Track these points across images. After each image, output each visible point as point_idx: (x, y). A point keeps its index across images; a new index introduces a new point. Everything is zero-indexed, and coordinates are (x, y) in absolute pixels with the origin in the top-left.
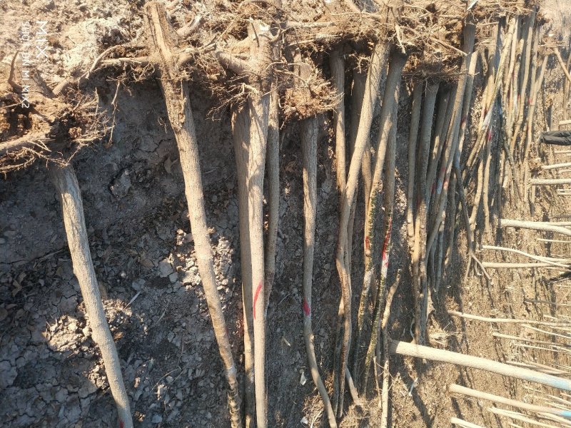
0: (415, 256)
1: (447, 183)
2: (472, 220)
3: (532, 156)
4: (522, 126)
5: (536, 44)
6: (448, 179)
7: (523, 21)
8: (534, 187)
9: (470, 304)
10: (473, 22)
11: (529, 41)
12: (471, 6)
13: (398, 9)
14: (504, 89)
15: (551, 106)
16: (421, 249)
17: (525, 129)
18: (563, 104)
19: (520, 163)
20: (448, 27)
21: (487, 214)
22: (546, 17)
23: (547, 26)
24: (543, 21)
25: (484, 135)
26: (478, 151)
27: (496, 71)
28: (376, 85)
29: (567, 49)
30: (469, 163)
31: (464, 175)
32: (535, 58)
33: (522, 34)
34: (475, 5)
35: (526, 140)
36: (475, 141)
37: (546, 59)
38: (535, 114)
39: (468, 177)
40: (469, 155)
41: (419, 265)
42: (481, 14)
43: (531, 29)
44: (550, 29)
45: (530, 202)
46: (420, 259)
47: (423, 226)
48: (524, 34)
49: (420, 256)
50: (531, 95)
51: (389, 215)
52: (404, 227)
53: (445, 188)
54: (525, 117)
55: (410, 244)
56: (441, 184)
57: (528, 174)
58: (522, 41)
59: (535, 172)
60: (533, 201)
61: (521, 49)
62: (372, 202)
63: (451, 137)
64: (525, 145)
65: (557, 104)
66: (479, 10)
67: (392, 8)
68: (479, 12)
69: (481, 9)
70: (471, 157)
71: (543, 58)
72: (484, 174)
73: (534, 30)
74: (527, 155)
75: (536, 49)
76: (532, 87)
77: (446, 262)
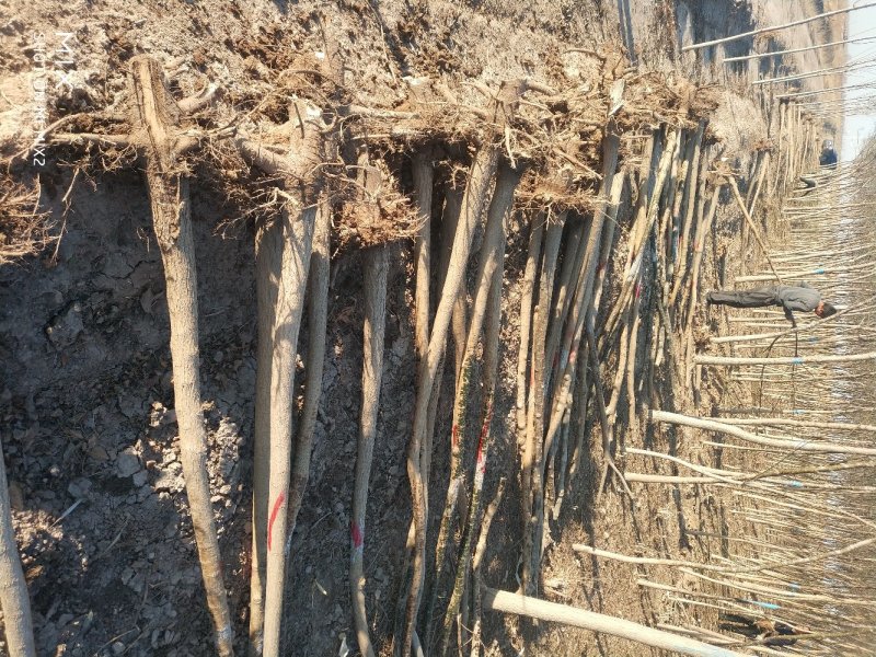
0: (526, 459)
1: (574, 354)
2: (610, 409)
3: (698, 322)
4: (684, 281)
5: (704, 168)
6: (576, 348)
7: (688, 136)
8: (699, 367)
9: (606, 535)
10: (616, 132)
11: (695, 164)
12: (614, 109)
13: (510, 105)
14: (660, 227)
15: (724, 255)
16: (534, 450)
17: (688, 285)
18: (740, 253)
19: (681, 330)
20: (584, 136)
21: (632, 402)
22: (718, 134)
23: (720, 146)
24: (714, 140)
25: (631, 288)
26: (621, 311)
27: (649, 201)
28: (475, 209)
29: (746, 179)
30: (608, 327)
31: (601, 343)
32: (703, 187)
33: (686, 154)
34: (620, 109)
35: (689, 299)
36: (618, 296)
37: (717, 190)
38: (703, 263)
39: (606, 346)
40: (609, 314)
41: (532, 472)
42: (628, 122)
43: (697, 149)
44: (723, 150)
45: (693, 388)
46: (534, 463)
47: (539, 415)
48: (688, 155)
49: (534, 458)
50: (697, 239)
51: (489, 395)
52: (511, 415)
53: (572, 360)
54: (688, 269)
55: (520, 440)
56: (566, 354)
57: (691, 348)
58: (686, 163)
59: (701, 346)
60: (698, 387)
61: (685, 174)
62: (465, 375)
63: (582, 289)
64: (688, 307)
65: (731, 253)
66: (624, 116)
67: (502, 103)
68: (625, 120)
69: (627, 116)
70: (611, 319)
71: (713, 190)
72: (629, 344)
73: (701, 151)
74: (690, 321)
75: (705, 175)
76: (698, 228)
77: (572, 470)
